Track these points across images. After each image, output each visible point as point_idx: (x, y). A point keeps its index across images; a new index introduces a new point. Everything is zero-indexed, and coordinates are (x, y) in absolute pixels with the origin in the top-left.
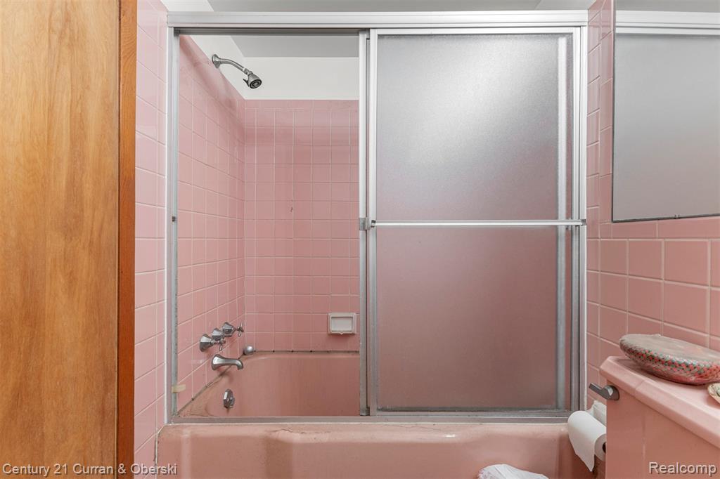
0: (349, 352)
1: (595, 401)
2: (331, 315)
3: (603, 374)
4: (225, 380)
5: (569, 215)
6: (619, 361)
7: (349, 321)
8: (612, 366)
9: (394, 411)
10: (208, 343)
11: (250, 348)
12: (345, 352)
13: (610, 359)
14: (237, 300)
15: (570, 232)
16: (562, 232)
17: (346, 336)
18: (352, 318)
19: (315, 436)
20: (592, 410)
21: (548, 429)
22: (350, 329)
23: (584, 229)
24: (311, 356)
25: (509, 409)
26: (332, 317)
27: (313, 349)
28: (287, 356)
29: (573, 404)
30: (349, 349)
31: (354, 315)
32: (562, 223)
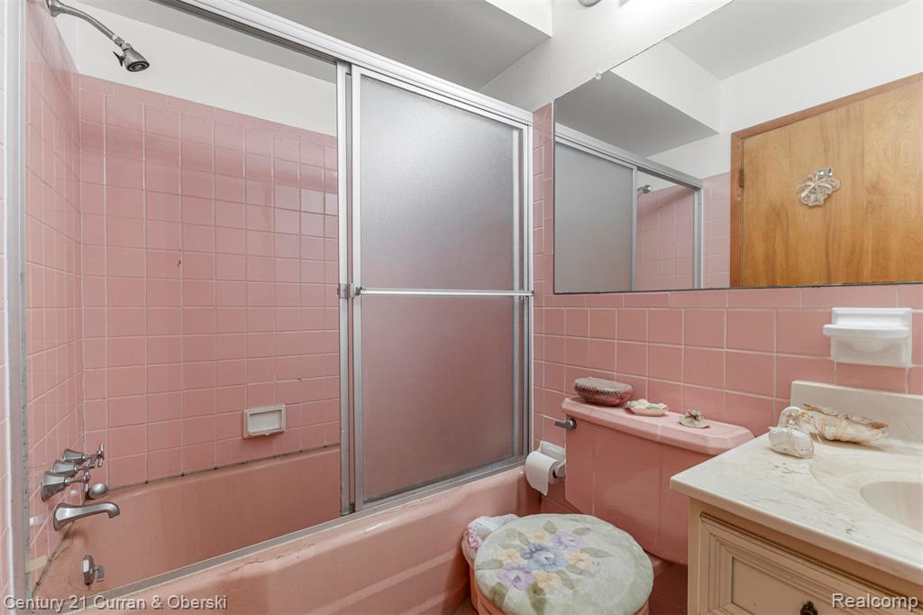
0: (274, 457)
1: (541, 442)
2: (248, 411)
3: (564, 411)
4: (78, 543)
5: (522, 287)
6: (573, 399)
7: (276, 416)
8: (571, 405)
9: (381, 499)
10: (59, 484)
11: (98, 487)
12: (269, 458)
13: (567, 400)
14: (75, 410)
15: (523, 301)
16: (517, 300)
17: (273, 435)
18: (280, 411)
19: (296, 554)
20: (539, 449)
21: (509, 475)
22: (277, 426)
23: (532, 299)
24: (217, 475)
25: (481, 466)
26: (251, 415)
27: (218, 465)
28: (177, 484)
29: (525, 450)
30: (275, 453)
31: (283, 407)
32: (516, 294)
